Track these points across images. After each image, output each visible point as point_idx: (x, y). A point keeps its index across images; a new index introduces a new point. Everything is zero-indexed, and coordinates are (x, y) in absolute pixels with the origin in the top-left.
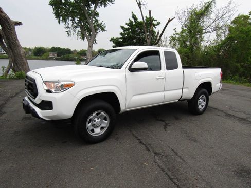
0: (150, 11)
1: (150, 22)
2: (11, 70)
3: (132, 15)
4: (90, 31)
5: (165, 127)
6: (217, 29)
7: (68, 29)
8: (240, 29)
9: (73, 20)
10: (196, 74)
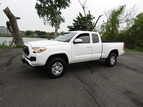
0: (89, 11)
1: (89, 17)
2: (14, 43)
3: (79, 13)
4: (56, 22)
5: (92, 72)
6: (127, 21)
7: (44, 21)
8: (141, 21)
9: (47, 16)
10: (110, 45)
